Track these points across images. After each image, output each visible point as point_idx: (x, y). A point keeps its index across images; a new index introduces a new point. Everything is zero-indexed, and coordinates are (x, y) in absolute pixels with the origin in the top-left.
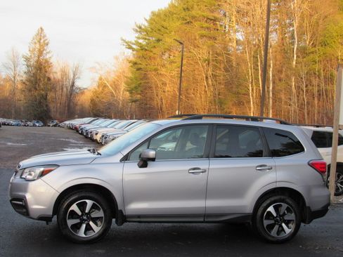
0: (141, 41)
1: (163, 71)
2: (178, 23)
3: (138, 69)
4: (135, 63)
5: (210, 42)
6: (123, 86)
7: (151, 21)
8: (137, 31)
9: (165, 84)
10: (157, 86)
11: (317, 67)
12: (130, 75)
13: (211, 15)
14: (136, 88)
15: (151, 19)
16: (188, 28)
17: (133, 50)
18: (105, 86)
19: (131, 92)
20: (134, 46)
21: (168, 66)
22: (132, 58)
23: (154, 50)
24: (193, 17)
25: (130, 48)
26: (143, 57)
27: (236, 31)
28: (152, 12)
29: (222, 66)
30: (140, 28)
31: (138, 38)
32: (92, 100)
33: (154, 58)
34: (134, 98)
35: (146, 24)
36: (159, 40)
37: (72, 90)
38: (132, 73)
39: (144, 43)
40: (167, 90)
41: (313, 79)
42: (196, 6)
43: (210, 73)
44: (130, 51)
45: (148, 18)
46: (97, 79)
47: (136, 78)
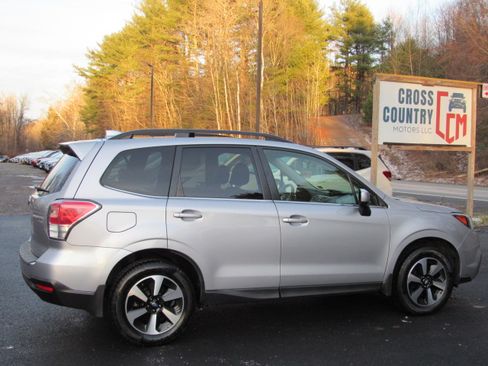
0: (94, 67)
1: (121, 98)
2: (136, 47)
3: (93, 98)
4: (89, 92)
5: (171, 66)
6: (76, 116)
7: (105, 46)
8: (89, 57)
9: (122, 112)
10: (114, 115)
11: (287, 89)
12: (84, 104)
13: (171, 38)
14: (92, 118)
15: (105, 44)
16: (146, 52)
17: (87, 77)
18: (56, 117)
19: (86, 122)
20: (88, 74)
21: (125, 92)
22: (86, 87)
23: (110, 77)
24: (151, 40)
25: (83, 75)
26: (98, 84)
27: (198, 55)
28: (106, 37)
29: (185, 91)
30: (93, 53)
31: (92, 64)
32: (42, 132)
33: (111, 86)
34: (90, 128)
35: (100, 49)
36: (114, 66)
37: (21, 123)
38: (87, 101)
39: (98, 70)
40: (124, 118)
41: (283, 101)
42: (153, 29)
43: (172, 98)
44: (83, 78)
45: (101, 43)
46: (47, 110)
47: (91, 107)
